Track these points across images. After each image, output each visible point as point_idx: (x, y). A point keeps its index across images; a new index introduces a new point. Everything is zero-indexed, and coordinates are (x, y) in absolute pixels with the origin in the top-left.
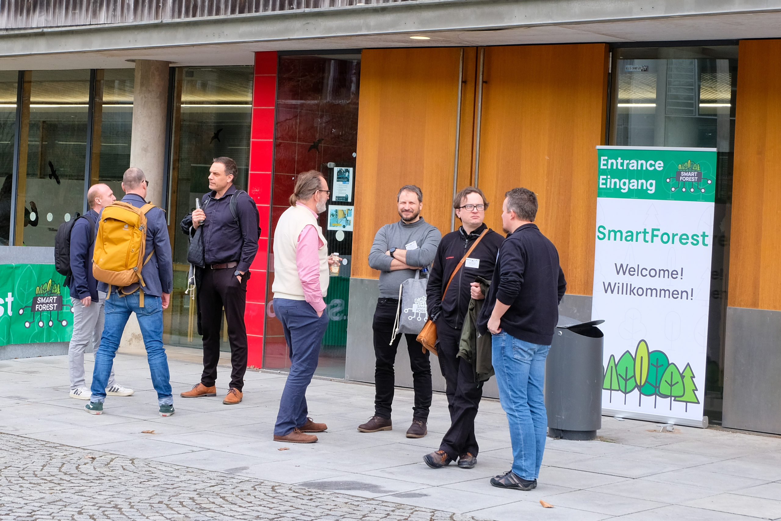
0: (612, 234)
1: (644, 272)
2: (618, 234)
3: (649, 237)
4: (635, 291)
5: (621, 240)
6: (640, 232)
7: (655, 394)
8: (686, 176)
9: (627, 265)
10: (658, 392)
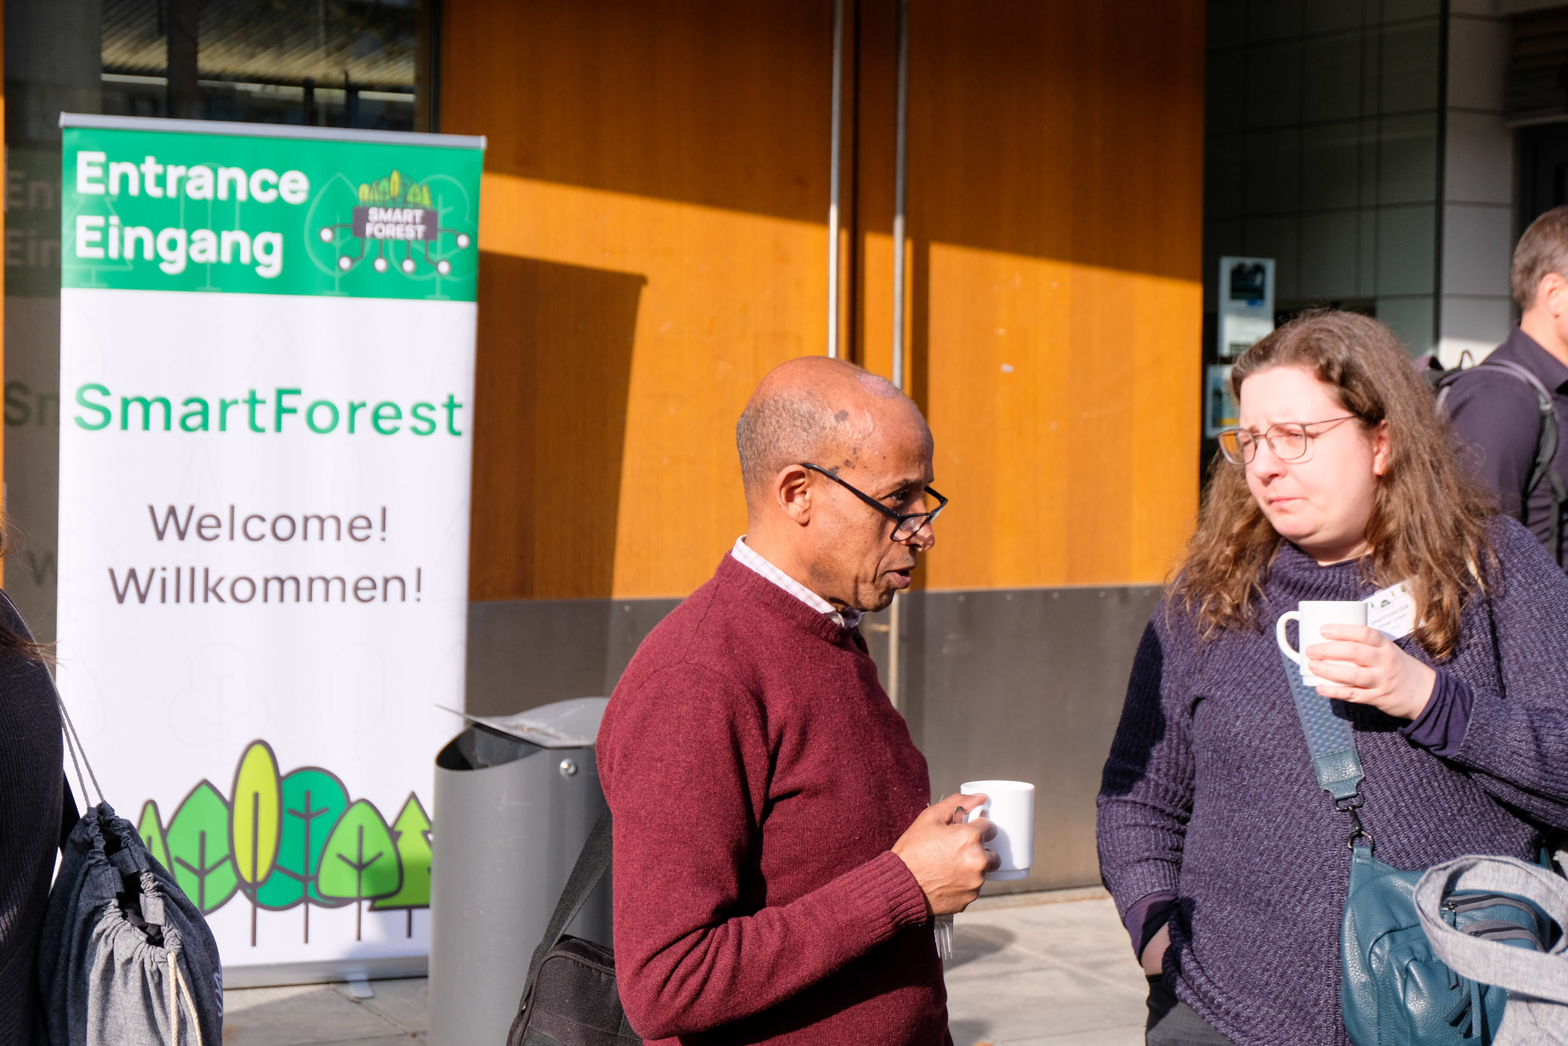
0: (136, 410)
1: (255, 527)
2: (157, 410)
3: (265, 415)
4: (224, 590)
5: (168, 426)
6: (235, 402)
7: (306, 900)
8: (386, 223)
9: (192, 509)
10: (312, 893)
